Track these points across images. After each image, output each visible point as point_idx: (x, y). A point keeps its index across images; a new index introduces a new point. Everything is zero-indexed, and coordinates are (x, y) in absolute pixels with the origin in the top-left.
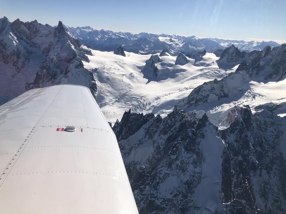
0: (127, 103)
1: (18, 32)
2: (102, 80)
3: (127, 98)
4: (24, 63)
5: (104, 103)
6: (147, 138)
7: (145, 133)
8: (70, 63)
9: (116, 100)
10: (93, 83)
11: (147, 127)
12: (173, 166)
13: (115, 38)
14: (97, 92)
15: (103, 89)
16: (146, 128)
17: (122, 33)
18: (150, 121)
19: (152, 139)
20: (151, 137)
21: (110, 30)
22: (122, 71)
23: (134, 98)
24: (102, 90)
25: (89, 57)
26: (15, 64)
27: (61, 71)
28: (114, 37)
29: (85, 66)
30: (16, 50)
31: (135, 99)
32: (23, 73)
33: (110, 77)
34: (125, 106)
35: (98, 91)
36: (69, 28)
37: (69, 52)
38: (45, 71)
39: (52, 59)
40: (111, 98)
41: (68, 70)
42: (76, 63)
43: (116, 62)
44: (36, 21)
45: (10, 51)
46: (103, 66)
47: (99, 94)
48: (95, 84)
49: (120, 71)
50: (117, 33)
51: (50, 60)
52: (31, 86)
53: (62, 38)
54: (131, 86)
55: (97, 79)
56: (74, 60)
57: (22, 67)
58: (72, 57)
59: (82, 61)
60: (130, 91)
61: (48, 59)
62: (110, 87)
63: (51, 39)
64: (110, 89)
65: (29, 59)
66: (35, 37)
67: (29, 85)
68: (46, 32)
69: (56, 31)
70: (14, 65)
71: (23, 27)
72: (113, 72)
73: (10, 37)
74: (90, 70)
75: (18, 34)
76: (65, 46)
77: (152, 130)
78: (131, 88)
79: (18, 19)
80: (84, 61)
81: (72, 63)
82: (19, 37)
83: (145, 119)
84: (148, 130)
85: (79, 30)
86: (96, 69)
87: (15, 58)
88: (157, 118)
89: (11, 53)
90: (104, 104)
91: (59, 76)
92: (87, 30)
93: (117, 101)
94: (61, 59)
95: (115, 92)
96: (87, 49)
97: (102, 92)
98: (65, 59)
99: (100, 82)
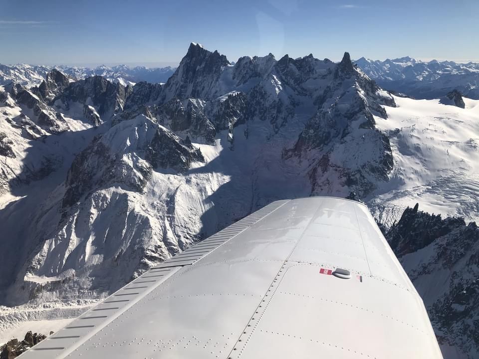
0: (450, 196)
1: (283, 75)
2: (405, 149)
3: (452, 186)
4: (285, 120)
5: (402, 191)
6: (440, 265)
7: (438, 253)
8: (352, 121)
9: (427, 189)
10: (388, 155)
11: (444, 242)
12: (454, 325)
13: (457, 74)
14: (392, 171)
15: (405, 166)
16: (441, 246)
17: (475, 64)
18: (453, 232)
19: (450, 269)
20: (450, 264)
21: (449, 61)
22: (450, 136)
23: (467, 188)
24: (402, 168)
25: (388, 109)
26: (274, 120)
27: (337, 132)
28: (455, 72)
29: (377, 124)
30: (277, 100)
31: (470, 190)
32: (282, 135)
33: (421, 146)
34: (444, 202)
35: (394, 169)
36: (372, 62)
37: (354, 101)
38: (312, 131)
39: (325, 113)
40: (419, 184)
41: (346, 131)
42: (362, 119)
43: (441, 118)
44: (311, 55)
45: (270, 102)
46: (411, 125)
47: (396, 175)
48: (390, 158)
49: (445, 135)
50: (463, 65)
51: (321, 115)
52: (290, 153)
53: (346, 80)
54: (466, 165)
55: (396, 148)
56: (359, 115)
57: (282, 125)
58: (357, 109)
59: (374, 117)
60: (462, 174)
61: (318, 114)
62: (419, 164)
63: (329, 82)
64: (419, 168)
65: (294, 114)
66: (306, 80)
67: (287, 151)
68: (323, 71)
69: (338, 69)
70: (272, 122)
71: (292, 66)
72: (429, 136)
73: (273, 81)
74: (385, 133)
75: (284, 77)
76: (348, 92)
77: (453, 251)
78: (464, 169)
79: (287, 56)
80: (377, 117)
81: (356, 119)
82: (284, 81)
83: (443, 226)
84: (446, 249)
85: (388, 65)
86: (398, 131)
87: (275, 112)
88: (469, 230)
89: (271, 105)
90: (402, 193)
91: (333, 139)
92: (404, 63)
93: (428, 191)
94: (339, 113)
95: (429, 173)
96: (388, 95)
97: (401, 172)
98: (346, 114)
99: (401, 154)
